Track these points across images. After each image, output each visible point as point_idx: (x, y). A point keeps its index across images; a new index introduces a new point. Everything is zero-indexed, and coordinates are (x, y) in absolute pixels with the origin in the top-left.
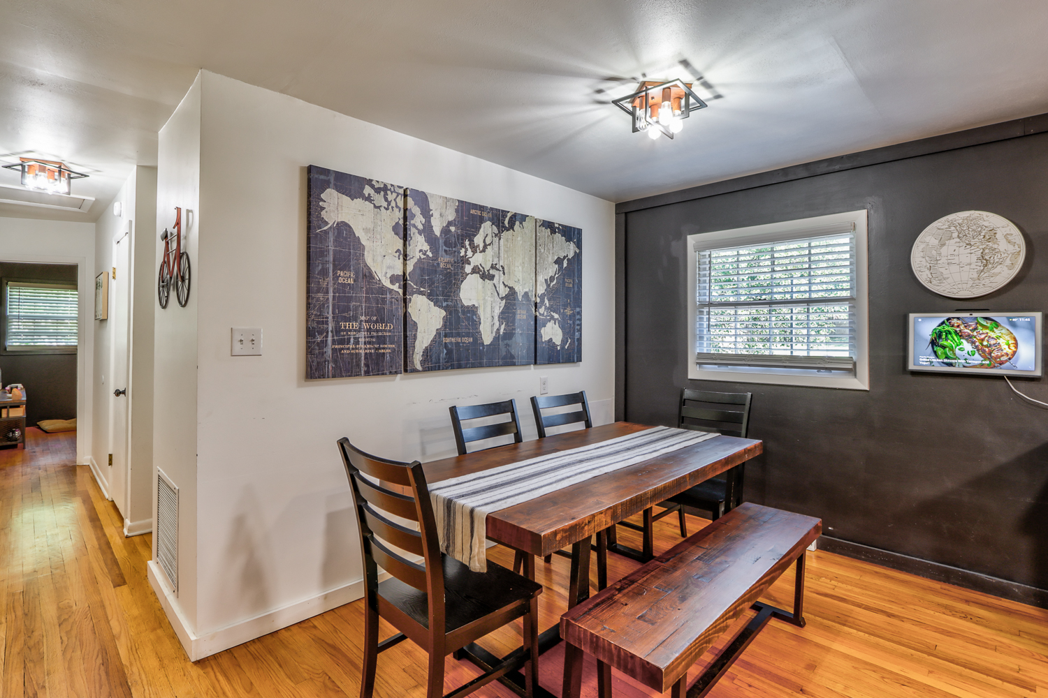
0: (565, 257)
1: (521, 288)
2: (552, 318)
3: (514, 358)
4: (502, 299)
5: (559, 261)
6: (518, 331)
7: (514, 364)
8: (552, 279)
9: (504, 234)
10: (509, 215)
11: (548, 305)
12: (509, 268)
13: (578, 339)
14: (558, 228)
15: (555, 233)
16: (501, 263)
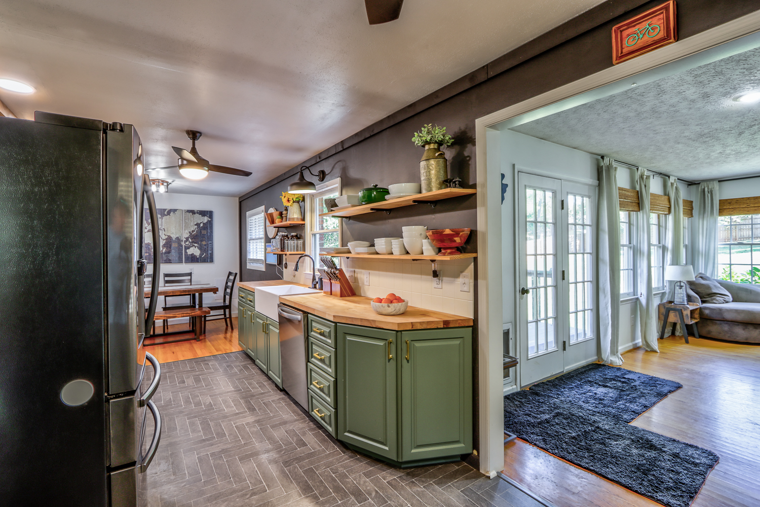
0: (201, 223)
1: (174, 236)
2: (194, 246)
3: (171, 260)
4: (164, 240)
5: (198, 225)
6: (173, 251)
7: (171, 263)
8: (193, 231)
9: (165, 217)
10: (167, 210)
11: (191, 241)
12: (167, 229)
13: (210, 254)
14: (197, 212)
15: (195, 214)
16: (163, 227)
